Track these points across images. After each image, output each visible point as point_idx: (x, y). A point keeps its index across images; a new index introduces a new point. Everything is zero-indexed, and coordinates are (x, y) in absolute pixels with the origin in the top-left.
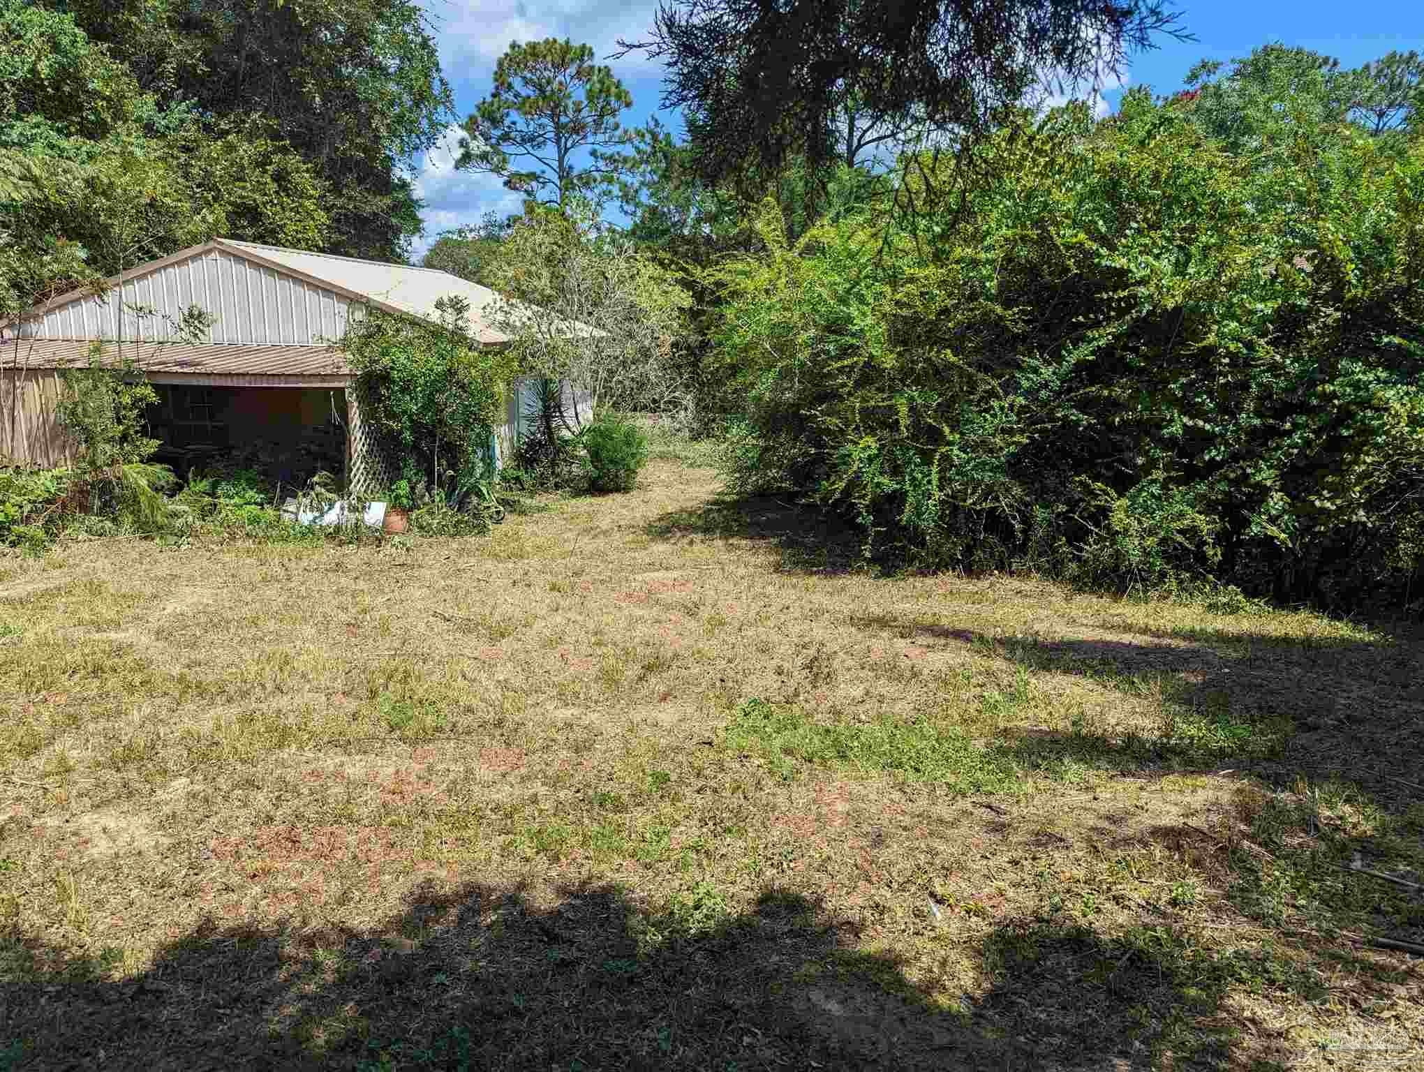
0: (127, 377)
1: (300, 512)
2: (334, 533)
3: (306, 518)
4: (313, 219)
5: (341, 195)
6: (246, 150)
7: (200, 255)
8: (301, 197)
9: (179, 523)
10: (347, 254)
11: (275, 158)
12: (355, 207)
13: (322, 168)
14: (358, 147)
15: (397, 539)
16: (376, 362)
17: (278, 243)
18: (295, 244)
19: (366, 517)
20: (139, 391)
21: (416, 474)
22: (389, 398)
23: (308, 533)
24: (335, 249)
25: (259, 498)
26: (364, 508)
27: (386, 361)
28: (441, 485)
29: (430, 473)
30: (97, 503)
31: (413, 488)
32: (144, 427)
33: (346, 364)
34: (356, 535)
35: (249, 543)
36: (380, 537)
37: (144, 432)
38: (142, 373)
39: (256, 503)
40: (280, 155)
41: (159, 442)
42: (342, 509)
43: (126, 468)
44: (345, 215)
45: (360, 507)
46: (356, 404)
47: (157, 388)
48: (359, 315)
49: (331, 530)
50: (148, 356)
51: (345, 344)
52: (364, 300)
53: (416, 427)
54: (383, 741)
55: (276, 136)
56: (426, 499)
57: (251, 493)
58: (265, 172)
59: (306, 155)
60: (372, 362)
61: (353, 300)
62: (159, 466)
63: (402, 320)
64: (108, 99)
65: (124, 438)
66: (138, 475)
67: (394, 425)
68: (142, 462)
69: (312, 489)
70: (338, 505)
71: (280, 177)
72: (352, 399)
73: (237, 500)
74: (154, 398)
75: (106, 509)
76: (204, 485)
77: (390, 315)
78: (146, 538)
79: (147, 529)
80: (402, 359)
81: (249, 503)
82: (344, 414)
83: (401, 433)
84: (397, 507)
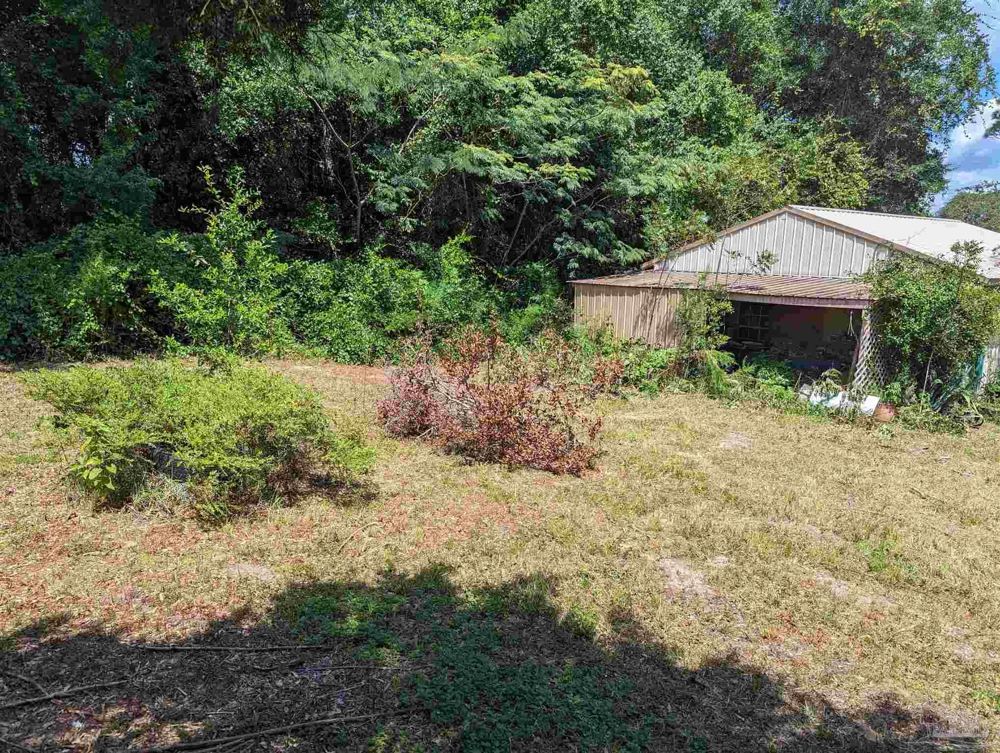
0: (718, 296)
1: (812, 395)
2: (835, 415)
3: (815, 400)
4: (857, 186)
5: (883, 167)
6: (818, 142)
7: (775, 216)
8: (851, 171)
9: (732, 391)
10: (879, 210)
11: (838, 146)
12: (892, 175)
13: (872, 148)
14: (904, 130)
15: (885, 426)
16: (892, 291)
17: (829, 205)
18: (840, 205)
19: (862, 406)
20: (723, 305)
21: (909, 379)
22: (897, 319)
23: (816, 410)
24: (871, 207)
25: (785, 381)
26: (861, 399)
27: (900, 291)
28: (927, 390)
29: (920, 379)
30: (687, 372)
31: (903, 389)
32: (722, 327)
33: (867, 291)
34: (853, 418)
35: (774, 412)
36: (871, 423)
37: (721, 331)
38: (726, 293)
39: (782, 385)
40: (842, 143)
41: (728, 338)
42: (844, 397)
43: (707, 352)
44: (883, 181)
45: (858, 398)
46: (869, 322)
47: (734, 303)
48: (883, 256)
49: (833, 411)
50: (732, 283)
51: (868, 277)
52: (888, 245)
53: (915, 343)
54: (863, 576)
55: (842, 130)
56: (913, 399)
57: (780, 377)
58: (829, 155)
59: (862, 140)
60: (888, 291)
61: (879, 244)
62: (726, 353)
63: (918, 259)
64: (737, 120)
65: (709, 333)
66: (713, 357)
67: (897, 340)
68: (716, 349)
69: (825, 380)
70: (840, 394)
71: (839, 159)
72: (867, 318)
73: (770, 381)
74: (730, 309)
75: (691, 376)
76: (751, 369)
77: (908, 256)
78: (711, 397)
79: (713, 392)
80: (914, 290)
81: (777, 384)
82: (858, 329)
83: (902, 346)
84: (887, 401)
